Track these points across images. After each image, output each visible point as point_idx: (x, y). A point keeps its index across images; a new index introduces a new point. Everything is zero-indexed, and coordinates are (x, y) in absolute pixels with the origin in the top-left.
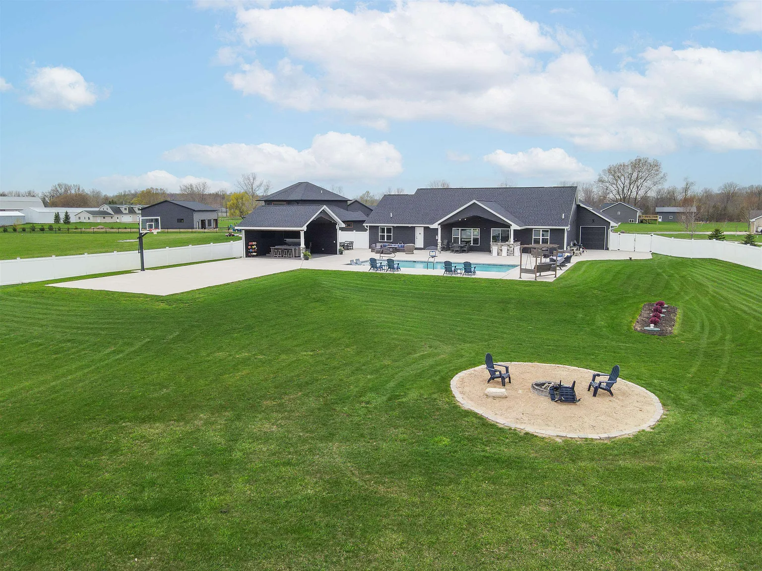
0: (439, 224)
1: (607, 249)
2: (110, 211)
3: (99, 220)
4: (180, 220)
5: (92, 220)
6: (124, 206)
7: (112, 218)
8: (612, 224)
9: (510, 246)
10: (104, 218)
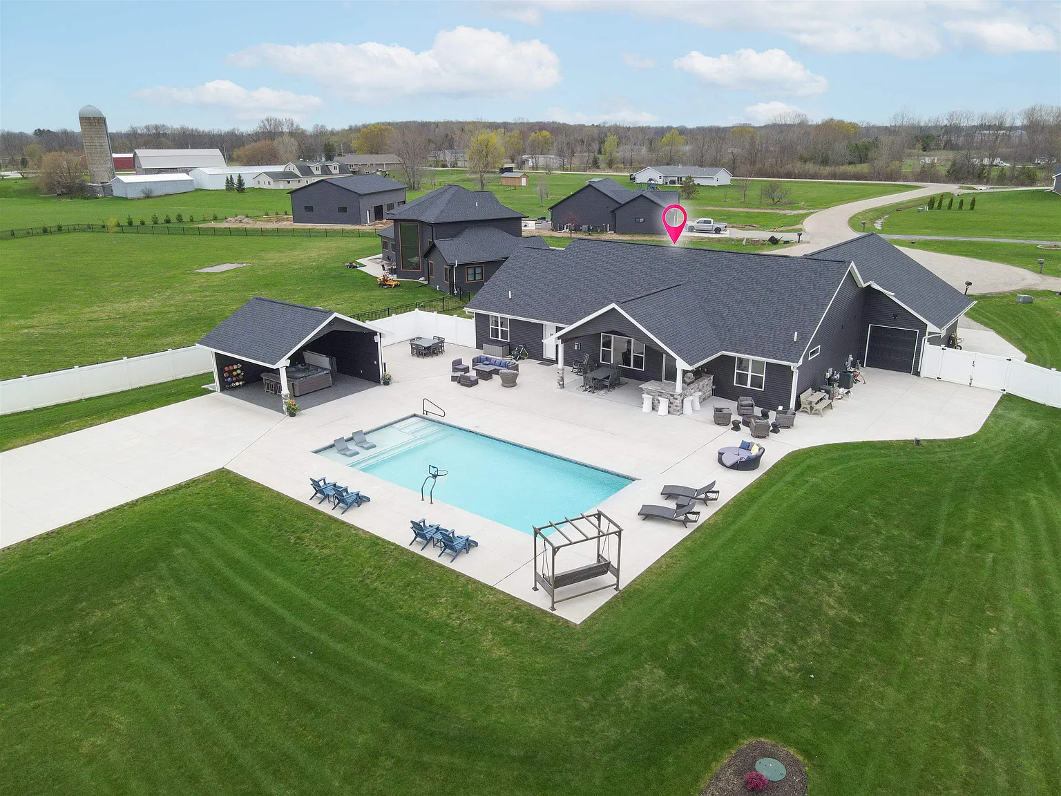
0: (559, 338)
1: (918, 374)
2: (297, 172)
3: (282, 185)
4: (343, 210)
5: (273, 186)
6: (316, 165)
7: (299, 182)
8: (931, 328)
9: (675, 397)
10: (289, 182)
